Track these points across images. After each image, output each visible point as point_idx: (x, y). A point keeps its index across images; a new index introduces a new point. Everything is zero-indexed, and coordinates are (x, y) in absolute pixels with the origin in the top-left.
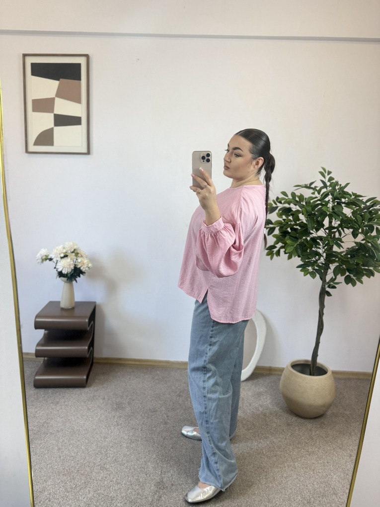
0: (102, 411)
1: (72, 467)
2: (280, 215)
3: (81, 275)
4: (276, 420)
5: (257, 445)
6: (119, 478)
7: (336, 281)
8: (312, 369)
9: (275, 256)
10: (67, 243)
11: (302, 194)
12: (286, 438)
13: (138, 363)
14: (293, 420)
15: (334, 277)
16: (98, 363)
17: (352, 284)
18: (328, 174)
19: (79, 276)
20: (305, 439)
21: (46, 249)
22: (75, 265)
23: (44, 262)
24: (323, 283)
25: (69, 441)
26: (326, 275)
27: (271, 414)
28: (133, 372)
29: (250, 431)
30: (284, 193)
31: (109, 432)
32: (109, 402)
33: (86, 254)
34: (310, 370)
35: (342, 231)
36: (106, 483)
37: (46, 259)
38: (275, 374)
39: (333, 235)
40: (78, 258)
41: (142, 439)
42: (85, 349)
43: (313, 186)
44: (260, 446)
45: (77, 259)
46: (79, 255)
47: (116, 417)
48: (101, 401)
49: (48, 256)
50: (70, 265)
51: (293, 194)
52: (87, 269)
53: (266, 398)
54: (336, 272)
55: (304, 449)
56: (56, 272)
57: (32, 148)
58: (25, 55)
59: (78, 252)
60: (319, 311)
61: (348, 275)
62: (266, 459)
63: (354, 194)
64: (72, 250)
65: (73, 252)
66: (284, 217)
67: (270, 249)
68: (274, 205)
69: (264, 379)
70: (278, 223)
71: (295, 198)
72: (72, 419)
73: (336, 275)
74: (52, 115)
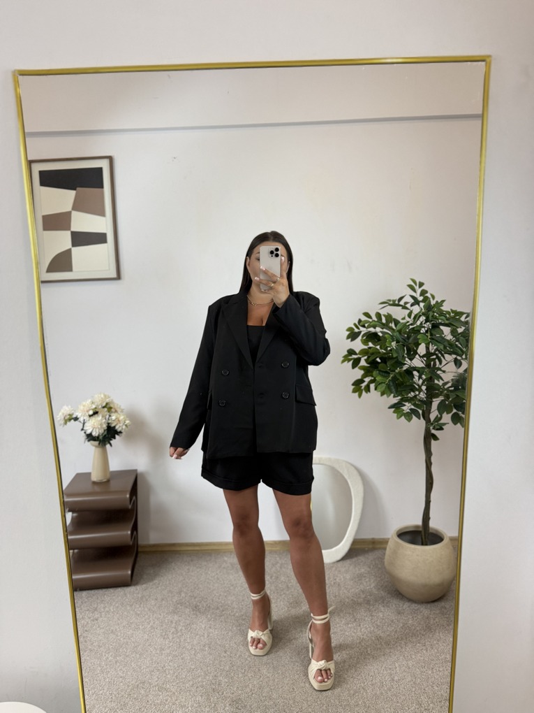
0: (155, 615)
2: (365, 342)
3: (117, 436)
4: (382, 608)
5: (360, 642)
6: (183, 700)
7: (442, 421)
8: (423, 537)
9: (364, 392)
10: (96, 396)
11: (390, 313)
13: (197, 548)
14: (405, 606)
15: (439, 416)
16: (144, 552)
17: (461, 424)
18: (420, 287)
19: (115, 438)
20: (420, 630)
21: (70, 407)
22: (108, 424)
23: (68, 423)
24: (426, 423)
25: (115, 657)
26: (430, 413)
28: (192, 561)
30: (367, 315)
31: (167, 642)
32: (164, 602)
33: (122, 407)
34: (422, 538)
35: (442, 358)
37: (70, 420)
39: (432, 363)
40: (112, 414)
41: (210, 648)
42: (127, 534)
43: (402, 303)
44: (363, 644)
45: (110, 416)
46: (113, 410)
47: (174, 622)
48: (153, 602)
49: (73, 414)
50: (101, 425)
51: (378, 315)
52: (124, 427)
53: (369, 581)
54: (443, 408)
55: (419, 643)
56: (84, 434)
57: (45, 276)
58: (30, 162)
59: (112, 406)
60: (426, 460)
61: (455, 413)
62: (371, 660)
63: (453, 312)
64: (104, 404)
65: (104, 407)
66: (371, 345)
67: (357, 384)
68: (356, 330)
69: (366, 556)
70: (363, 352)
71: (381, 319)
72: (116, 630)
73: (441, 413)
74: (68, 233)
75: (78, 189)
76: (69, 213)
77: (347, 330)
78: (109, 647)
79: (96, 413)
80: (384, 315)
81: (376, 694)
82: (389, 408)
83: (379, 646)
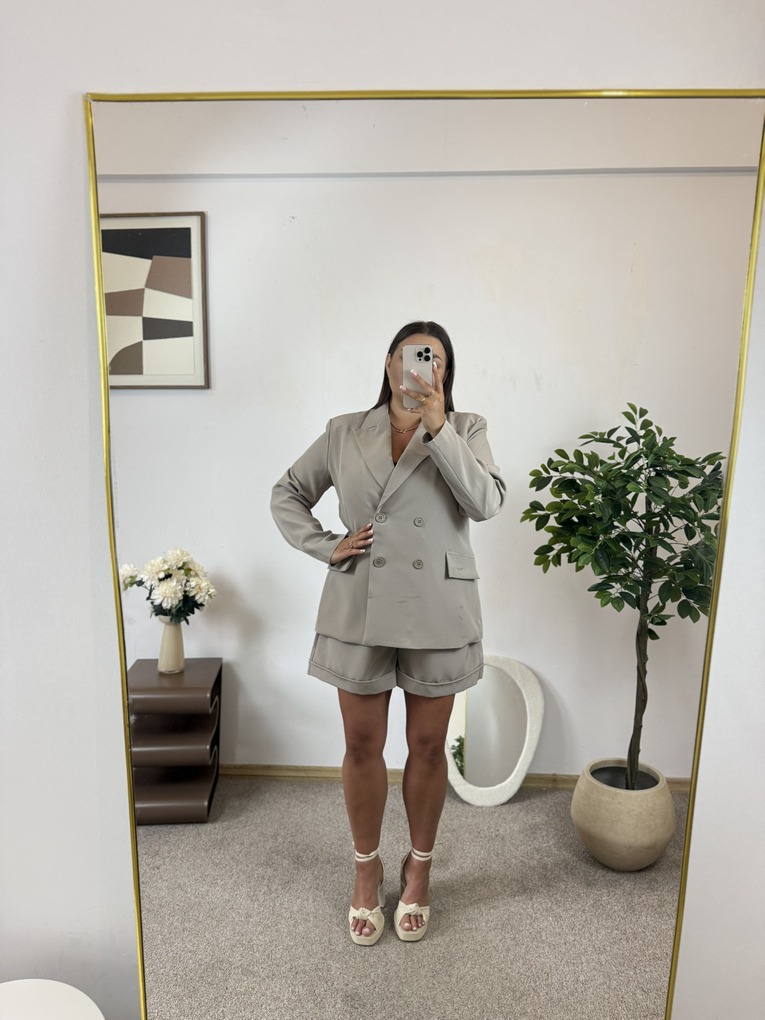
0: (240, 866)
2: (556, 493)
3: (196, 610)
4: (565, 876)
5: (531, 924)
6: (277, 990)
7: (662, 613)
8: (629, 778)
9: (551, 565)
10: (170, 552)
11: (595, 452)
12: (584, 910)
13: (302, 774)
14: (597, 876)
15: (661, 604)
16: (227, 776)
17: (691, 617)
18: (641, 417)
19: (193, 613)
20: (619, 910)
21: (132, 566)
22: (185, 592)
23: (129, 588)
24: (642, 614)
25: (182, 923)
26: (647, 600)
27: (556, 865)
28: (294, 791)
30: (561, 453)
31: (256, 906)
32: (252, 848)
33: (205, 570)
34: (627, 782)
35: (669, 521)
37: (132, 584)
38: (563, 789)
39: (654, 527)
40: (191, 579)
41: (316, 917)
42: (205, 749)
43: (613, 438)
45: (188, 581)
46: (192, 573)
47: (267, 877)
48: (237, 848)
49: (136, 576)
50: (175, 593)
51: (578, 455)
52: (207, 597)
53: (547, 835)
54: (666, 593)
56: (151, 605)
59: (191, 567)
60: (638, 667)
61: (684, 601)
63: (684, 458)
64: (180, 565)
65: (180, 569)
66: (565, 497)
67: (542, 553)
68: (545, 475)
69: (543, 799)
70: (553, 507)
71: (582, 461)
72: (184, 884)
73: (663, 599)
74: (139, 320)
75: (154, 257)
76: (142, 291)
77: (531, 474)
78: (174, 908)
79: (168, 576)
80: (586, 455)
81: (551, 999)
82: (589, 590)
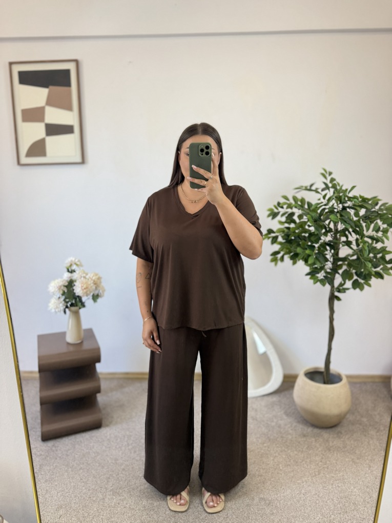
1: (84, 494)
4: (291, 431)
5: (273, 460)
6: (133, 504)
7: (345, 286)
8: (325, 377)
9: (279, 262)
11: (304, 197)
12: (302, 451)
14: (309, 430)
15: (343, 282)
17: (360, 289)
18: (330, 175)
20: (322, 451)
24: (331, 288)
26: (334, 279)
29: (265, 445)
30: (286, 198)
35: (349, 235)
36: (119, 509)
43: (314, 188)
44: (276, 461)
51: (295, 199)
53: (280, 408)
55: (321, 462)
57: (24, 160)
58: (11, 64)
60: (330, 317)
61: (356, 280)
62: (283, 474)
63: (361, 197)
67: (275, 254)
68: (276, 211)
70: (280, 231)
73: (344, 280)
74: (43, 125)
76: (43, 108)
77: (268, 210)
82: (307, 274)
83: (288, 463)
